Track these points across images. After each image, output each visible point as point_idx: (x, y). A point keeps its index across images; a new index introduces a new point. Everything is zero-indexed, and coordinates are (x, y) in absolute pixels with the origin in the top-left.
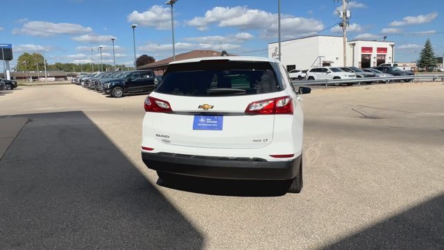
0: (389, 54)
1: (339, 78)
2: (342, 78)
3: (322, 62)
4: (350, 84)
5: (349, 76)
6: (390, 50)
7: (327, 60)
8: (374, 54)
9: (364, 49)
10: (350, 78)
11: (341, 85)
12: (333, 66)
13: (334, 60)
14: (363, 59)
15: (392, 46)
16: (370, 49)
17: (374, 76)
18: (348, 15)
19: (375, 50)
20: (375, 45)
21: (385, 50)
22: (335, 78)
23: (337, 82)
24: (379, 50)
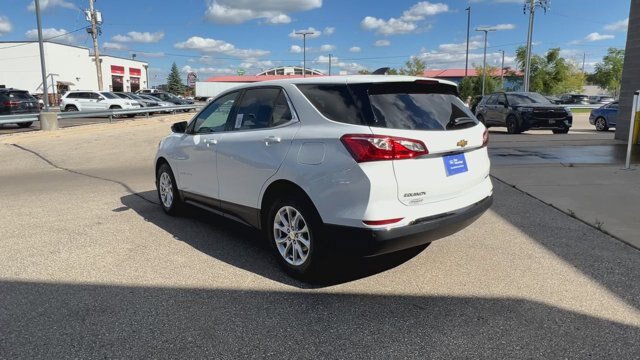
0: (143, 77)
1: (119, 107)
2: (124, 107)
3: (55, 84)
4: (131, 116)
5: (133, 104)
6: (143, 71)
7: (64, 80)
8: (127, 76)
9: (114, 68)
10: (134, 107)
11: (122, 117)
12: (73, 89)
13: (74, 81)
14: (114, 82)
15: (146, 67)
16: (121, 69)
17: (157, 105)
18: (99, 19)
19: (127, 70)
20: (127, 64)
21: (138, 71)
22: (112, 107)
23: (116, 112)
24: (132, 71)
